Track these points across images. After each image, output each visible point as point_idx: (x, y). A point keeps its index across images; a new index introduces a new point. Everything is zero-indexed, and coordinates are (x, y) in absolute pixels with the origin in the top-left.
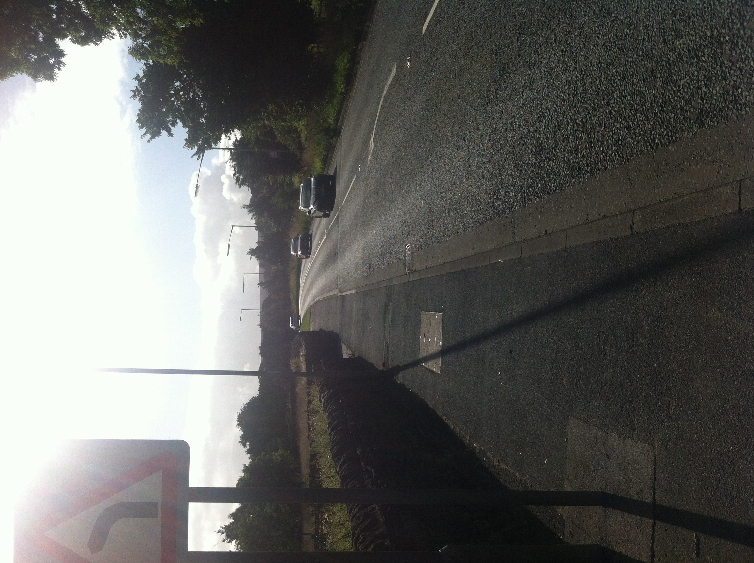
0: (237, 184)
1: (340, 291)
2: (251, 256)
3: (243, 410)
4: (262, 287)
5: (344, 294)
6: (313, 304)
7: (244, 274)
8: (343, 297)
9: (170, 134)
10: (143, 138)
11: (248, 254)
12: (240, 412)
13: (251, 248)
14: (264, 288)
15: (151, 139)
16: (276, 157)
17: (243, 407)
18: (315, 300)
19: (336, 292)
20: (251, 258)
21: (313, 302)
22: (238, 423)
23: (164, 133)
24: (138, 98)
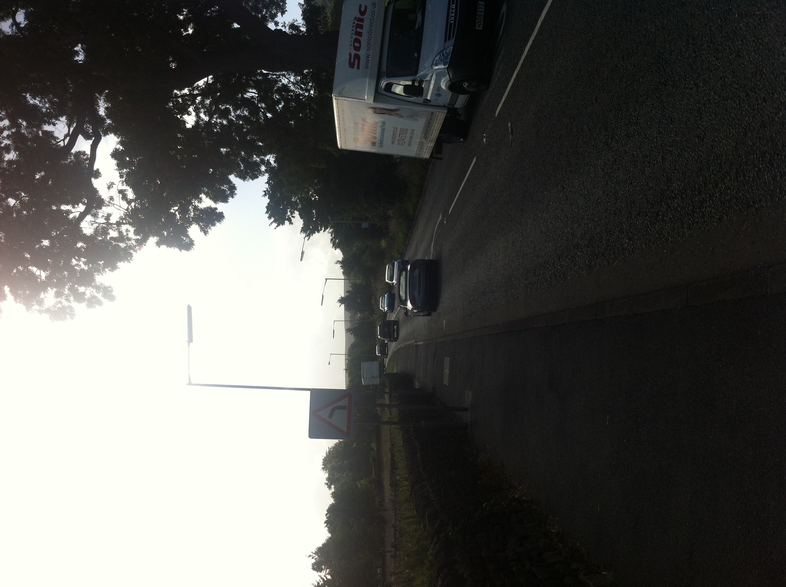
0: (334, 247)
1: (416, 342)
2: (340, 304)
3: (328, 453)
4: (350, 333)
5: (418, 344)
6: (397, 350)
7: (334, 321)
8: (417, 346)
9: (291, 223)
10: (271, 225)
11: (338, 302)
12: (325, 455)
13: (341, 296)
14: (351, 334)
15: (277, 227)
16: (367, 227)
17: (328, 451)
18: (399, 347)
19: (412, 342)
20: (340, 306)
21: (396, 349)
22: (323, 466)
23: (287, 222)
24: (268, 196)
